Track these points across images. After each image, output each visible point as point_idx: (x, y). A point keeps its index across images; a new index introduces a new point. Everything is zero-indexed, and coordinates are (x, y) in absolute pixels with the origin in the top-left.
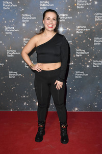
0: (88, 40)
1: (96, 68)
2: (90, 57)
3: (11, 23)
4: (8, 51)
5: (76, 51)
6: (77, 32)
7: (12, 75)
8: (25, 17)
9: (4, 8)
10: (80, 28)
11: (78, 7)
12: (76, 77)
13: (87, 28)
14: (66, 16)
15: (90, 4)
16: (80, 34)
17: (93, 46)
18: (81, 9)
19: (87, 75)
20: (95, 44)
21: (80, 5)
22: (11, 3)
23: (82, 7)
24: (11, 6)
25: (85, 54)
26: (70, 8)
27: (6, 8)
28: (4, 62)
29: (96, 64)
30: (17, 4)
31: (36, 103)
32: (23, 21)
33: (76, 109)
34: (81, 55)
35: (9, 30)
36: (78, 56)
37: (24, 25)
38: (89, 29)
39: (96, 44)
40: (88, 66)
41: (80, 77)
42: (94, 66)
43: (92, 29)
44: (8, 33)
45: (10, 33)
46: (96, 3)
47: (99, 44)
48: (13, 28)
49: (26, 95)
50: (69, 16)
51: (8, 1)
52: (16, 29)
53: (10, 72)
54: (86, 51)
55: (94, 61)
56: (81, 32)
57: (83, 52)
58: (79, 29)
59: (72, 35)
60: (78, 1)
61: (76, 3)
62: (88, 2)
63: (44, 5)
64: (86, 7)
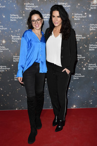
2: (86, 61)
3: (17, 32)
4: (14, 57)
9: (11, 20)
11: (75, 19)
12: (74, 78)
13: (83, 36)
15: (86, 17)
17: (88, 51)
19: (84, 76)
20: (90, 50)
21: (77, 17)
22: (18, 15)
23: (79, 19)
24: (18, 18)
25: (82, 59)
29: (91, 67)
30: (23, 16)
33: (74, 106)
35: (16, 38)
40: (84, 69)
41: (77, 78)
42: (89, 69)
43: (87, 38)
45: (16, 41)
46: (90, 16)
47: (93, 50)
48: (19, 37)
51: (15, 14)
52: (21, 37)
53: (15, 75)
54: (83, 56)
55: (89, 65)
56: (78, 40)
57: (80, 57)
60: (75, 14)
61: (74, 15)
62: (84, 15)
63: (46, 17)
64: (82, 19)
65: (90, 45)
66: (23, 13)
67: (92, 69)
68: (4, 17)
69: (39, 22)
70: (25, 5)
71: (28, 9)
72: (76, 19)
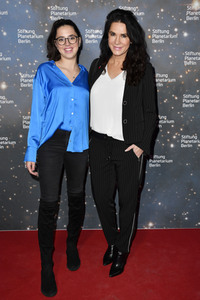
1: (187, 148)
2: (176, 129)
3: (32, 67)
4: (25, 117)
9: (20, 41)
11: (154, 41)
12: (151, 165)
13: (170, 77)
15: (176, 36)
17: (181, 109)
18: (158, 44)
19: (171, 161)
20: (184, 105)
21: (158, 37)
22: (33, 32)
23: (161, 41)
24: (33, 37)
25: (167, 124)
27: (23, 42)
28: (17, 139)
29: (187, 141)
30: (44, 34)
33: (151, 224)
35: (28, 80)
38: (174, 80)
39: (187, 106)
40: (172, 146)
41: (158, 165)
42: (183, 146)
43: (178, 80)
44: (24, 85)
45: (29, 85)
46: (186, 34)
47: (191, 106)
51: (28, 30)
54: (169, 119)
55: (183, 137)
56: (160, 85)
57: (163, 120)
60: (155, 31)
61: (151, 33)
62: (172, 32)
63: (93, 36)
64: (167, 40)
65: (185, 96)
66: (45, 28)
67: (189, 146)
68: (5, 34)
69: (73, 42)
70: (50, 10)
71: (55, 19)
72: (156, 42)
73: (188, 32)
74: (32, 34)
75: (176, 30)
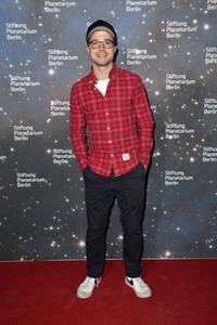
0: (190, 105)
1: (210, 162)
2: (197, 140)
3: (24, 68)
4: (16, 128)
5: (165, 127)
6: (169, 87)
7: (24, 180)
8: (54, 55)
9: (9, 37)
10: (173, 79)
11: (168, 36)
12: (167, 183)
13: (188, 78)
14: (143, 54)
15: (195, 29)
16: (174, 91)
17: (203, 116)
19: (191, 178)
20: (206, 112)
21: (173, 30)
22: (25, 26)
23: (177, 36)
24: (25, 32)
25: (185, 134)
26: (151, 37)
27: (12, 38)
28: (7, 153)
29: (210, 155)
30: (38, 28)
31: (78, 241)
32: (50, 63)
33: (168, 254)
34: (176, 137)
35: (20, 83)
36: (171, 137)
37: (51, 72)
38: (193, 82)
39: (209, 112)
40: (192, 160)
41: (175, 183)
42: (205, 160)
43: (198, 81)
44: (16, 90)
45: (22, 90)
46: (207, 27)
47: (214, 112)
48: (29, 79)
49: (55, 224)
50: (149, 53)
51: (18, 23)
52: (33, 80)
53: (19, 175)
54: (188, 128)
55: (205, 149)
56: (177, 88)
57: (182, 129)
58: (173, 82)
59: (157, 93)
60: (170, 24)
61: (165, 26)
62: (191, 25)
64: (185, 34)
65: (207, 100)
66: (38, 21)
67: (213, 160)
71: (51, 10)
72: (172, 36)
73: (209, 24)
74: (23, 29)
75: (195, 21)
